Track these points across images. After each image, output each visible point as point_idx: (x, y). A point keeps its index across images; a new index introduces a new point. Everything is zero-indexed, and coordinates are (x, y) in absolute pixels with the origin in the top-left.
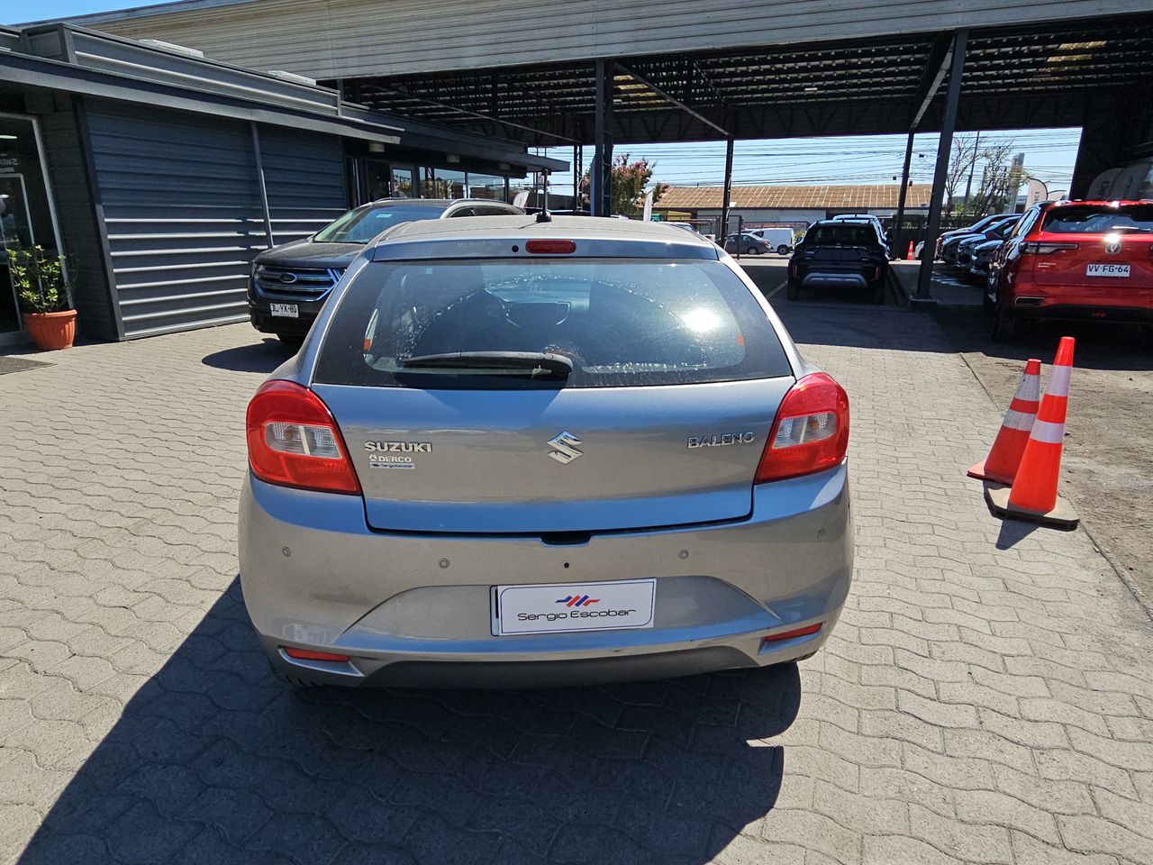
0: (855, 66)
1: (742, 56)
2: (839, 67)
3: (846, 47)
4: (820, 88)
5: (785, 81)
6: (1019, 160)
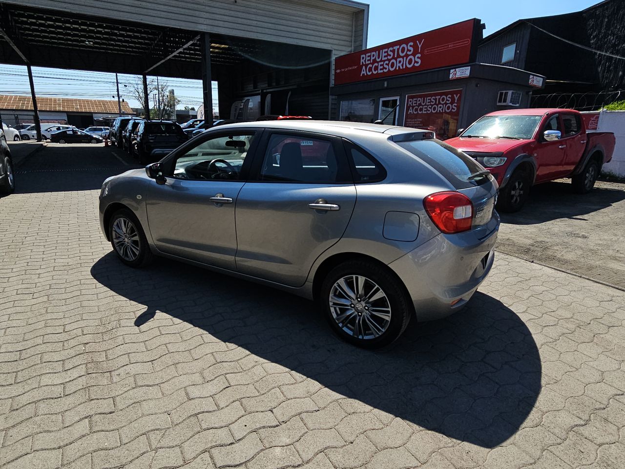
0: (116, 35)
1: (62, 17)
2: (106, 33)
3: (114, 23)
4: (95, 43)
5: (69, 35)
6: (172, 92)
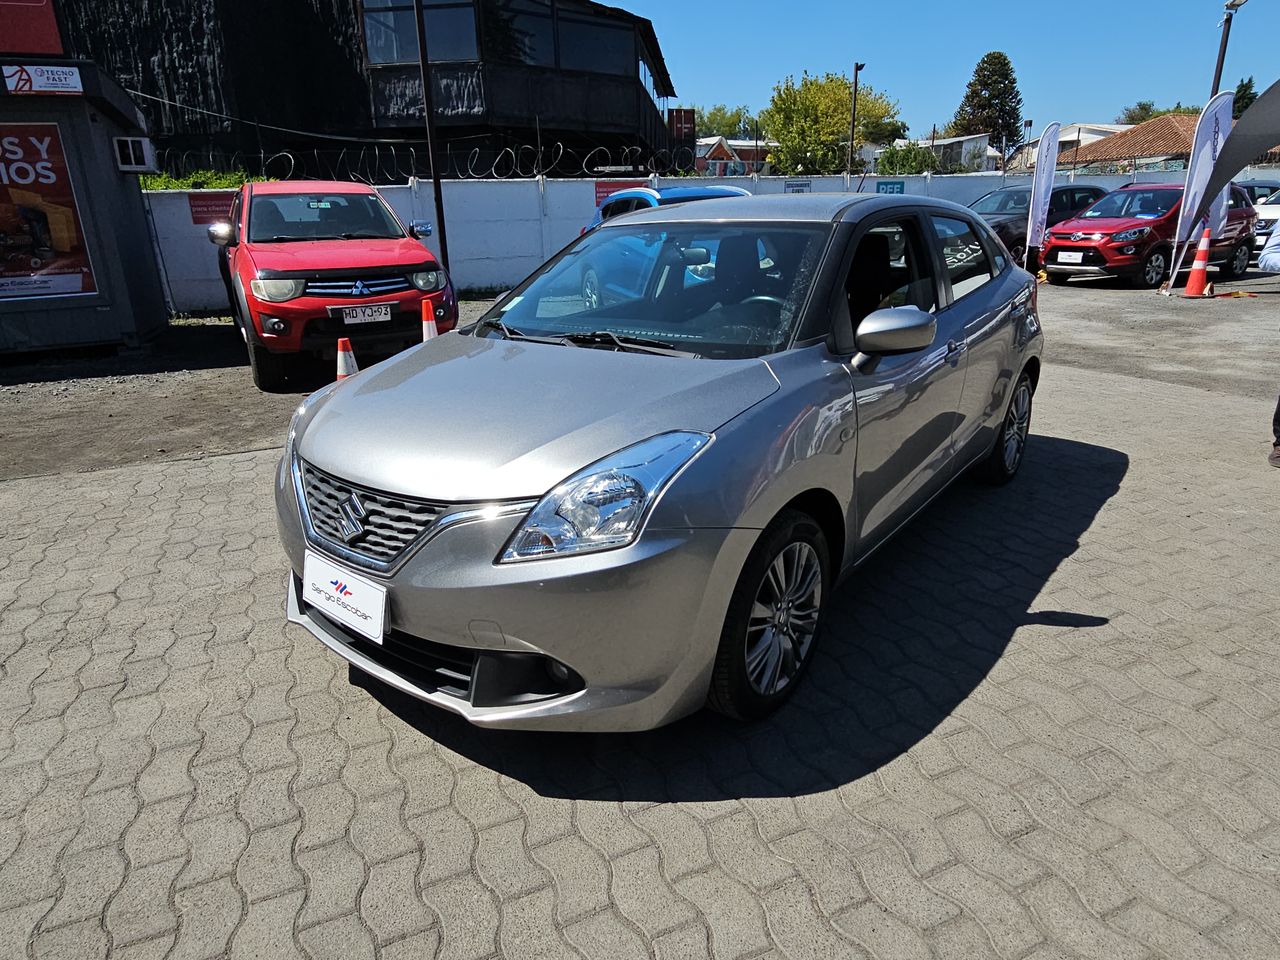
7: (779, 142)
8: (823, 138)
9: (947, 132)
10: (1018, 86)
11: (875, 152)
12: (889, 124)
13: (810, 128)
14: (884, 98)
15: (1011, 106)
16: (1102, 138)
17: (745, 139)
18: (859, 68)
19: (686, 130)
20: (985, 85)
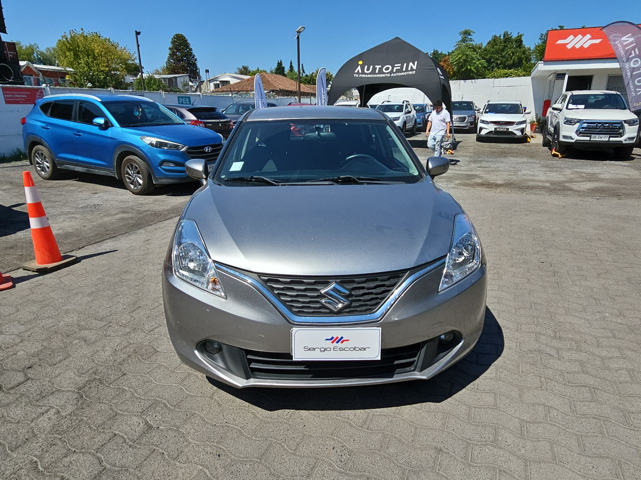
7: (73, 68)
8: (102, 69)
9: (163, 71)
10: (194, 52)
11: (130, 79)
12: (133, 64)
13: (92, 62)
14: (126, 50)
15: (192, 62)
16: (239, 81)
17: (40, 64)
18: (138, 33)
19: (11, 56)
20: (178, 50)
